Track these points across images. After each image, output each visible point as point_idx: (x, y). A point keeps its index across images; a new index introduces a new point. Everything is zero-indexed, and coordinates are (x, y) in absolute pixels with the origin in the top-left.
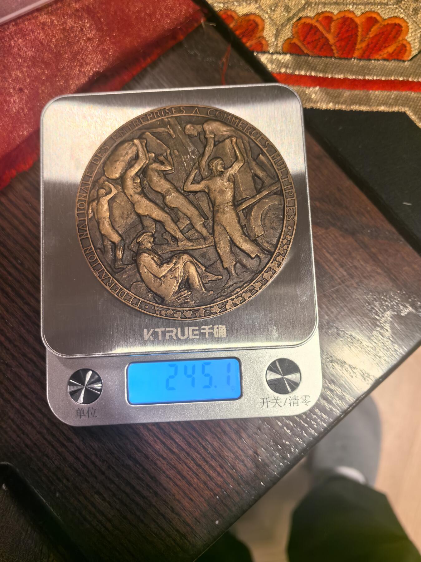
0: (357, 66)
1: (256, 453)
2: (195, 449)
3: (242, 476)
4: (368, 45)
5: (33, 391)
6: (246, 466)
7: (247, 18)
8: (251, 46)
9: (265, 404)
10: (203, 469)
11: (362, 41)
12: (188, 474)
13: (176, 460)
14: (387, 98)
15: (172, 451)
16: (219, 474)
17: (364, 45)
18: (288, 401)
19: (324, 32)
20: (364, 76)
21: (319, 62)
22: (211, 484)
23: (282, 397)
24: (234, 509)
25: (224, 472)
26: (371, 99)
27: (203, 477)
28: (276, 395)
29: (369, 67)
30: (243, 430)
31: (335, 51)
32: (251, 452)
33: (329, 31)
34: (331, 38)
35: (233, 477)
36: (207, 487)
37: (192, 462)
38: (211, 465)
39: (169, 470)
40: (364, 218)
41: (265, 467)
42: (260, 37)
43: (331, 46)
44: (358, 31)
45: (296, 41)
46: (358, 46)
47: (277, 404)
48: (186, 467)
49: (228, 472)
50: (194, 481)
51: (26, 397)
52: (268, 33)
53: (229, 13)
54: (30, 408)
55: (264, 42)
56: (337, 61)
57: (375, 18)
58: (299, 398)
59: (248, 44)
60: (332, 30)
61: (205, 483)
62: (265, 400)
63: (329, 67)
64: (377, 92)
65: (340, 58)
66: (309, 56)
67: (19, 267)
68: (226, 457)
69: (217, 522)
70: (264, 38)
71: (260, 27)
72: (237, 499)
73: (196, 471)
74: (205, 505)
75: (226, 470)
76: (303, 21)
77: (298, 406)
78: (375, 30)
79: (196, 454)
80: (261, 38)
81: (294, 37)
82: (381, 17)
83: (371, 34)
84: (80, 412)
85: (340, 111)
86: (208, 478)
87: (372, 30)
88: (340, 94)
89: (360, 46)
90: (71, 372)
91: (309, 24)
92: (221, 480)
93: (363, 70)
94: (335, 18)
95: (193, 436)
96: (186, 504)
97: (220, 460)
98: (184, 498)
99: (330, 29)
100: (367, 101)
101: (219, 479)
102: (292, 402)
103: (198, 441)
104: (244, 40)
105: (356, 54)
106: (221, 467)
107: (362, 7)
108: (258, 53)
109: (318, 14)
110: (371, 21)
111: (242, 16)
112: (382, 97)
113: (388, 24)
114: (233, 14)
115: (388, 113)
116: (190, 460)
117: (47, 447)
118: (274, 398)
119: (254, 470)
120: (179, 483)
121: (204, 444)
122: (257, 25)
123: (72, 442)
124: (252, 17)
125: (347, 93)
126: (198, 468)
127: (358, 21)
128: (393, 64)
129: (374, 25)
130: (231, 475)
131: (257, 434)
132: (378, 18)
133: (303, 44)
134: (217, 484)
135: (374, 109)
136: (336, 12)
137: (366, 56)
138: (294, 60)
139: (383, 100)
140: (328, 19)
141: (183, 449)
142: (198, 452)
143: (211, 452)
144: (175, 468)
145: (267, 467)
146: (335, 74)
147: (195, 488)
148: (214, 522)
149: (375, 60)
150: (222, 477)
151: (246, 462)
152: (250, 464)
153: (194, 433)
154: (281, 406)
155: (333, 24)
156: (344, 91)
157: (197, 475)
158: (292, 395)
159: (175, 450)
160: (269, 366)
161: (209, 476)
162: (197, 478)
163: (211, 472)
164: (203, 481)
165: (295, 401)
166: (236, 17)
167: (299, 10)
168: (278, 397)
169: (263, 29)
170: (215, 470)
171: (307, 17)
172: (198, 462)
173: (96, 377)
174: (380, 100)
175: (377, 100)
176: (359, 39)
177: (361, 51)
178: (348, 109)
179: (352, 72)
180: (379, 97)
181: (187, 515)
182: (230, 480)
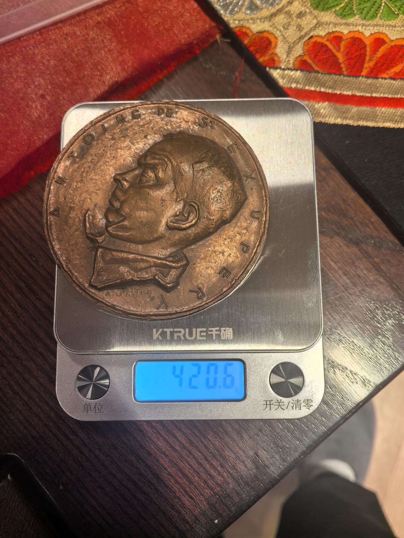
0: (365, 84)
1: (256, 454)
2: (196, 447)
3: (242, 477)
4: (376, 63)
5: (41, 384)
6: (246, 466)
7: (261, 35)
8: (264, 61)
9: (268, 406)
10: (204, 468)
11: (370, 60)
12: (189, 472)
13: (178, 457)
14: (393, 115)
15: (175, 448)
16: (219, 473)
17: (372, 64)
18: (291, 404)
19: (334, 51)
20: (372, 93)
21: (328, 79)
22: (211, 483)
23: (285, 400)
24: (233, 509)
25: (225, 472)
26: (378, 115)
27: (204, 476)
28: (279, 398)
29: (376, 85)
30: (245, 430)
31: (344, 69)
32: (251, 453)
33: (339, 50)
34: (341, 57)
35: (233, 478)
36: (208, 486)
37: (194, 460)
38: (212, 465)
39: (171, 467)
40: (368, 229)
41: (265, 469)
42: (272, 54)
43: (340, 64)
44: (366, 51)
45: (307, 58)
46: (366, 65)
47: (280, 407)
48: (187, 465)
49: (229, 472)
50: (195, 479)
51: (34, 389)
52: (280, 50)
53: (244, 30)
54: (37, 400)
55: (276, 58)
56: (345, 78)
57: (383, 39)
58: (302, 402)
59: (261, 60)
60: (342, 50)
61: (205, 482)
62: (268, 403)
63: (338, 84)
64: (383, 109)
65: (349, 76)
66: (319, 73)
67: (34, 264)
68: (227, 457)
69: (216, 521)
70: (276, 54)
71: (273, 44)
72: (236, 499)
73: (197, 470)
74: (205, 504)
75: (227, 470)
76: (313, 40)
77: (300, 409)
78: (382, 50)
79: (197, 452)
80: (273, 55)
81: (305, 55)
82: (389, 38)
83: (379, 54)
84: (87, 408)
85: (348, 126)
86: (209, 477)
87: (380, 50)
88: (348, 110)
89: (368, 65)
90: (80, 368)
91: (319, 43)
92: (222, 479)
93: (370, 89)
94: (344, 38)
95: (196, 436)
96: (187, 502)
97: (221, 460)
98: (184, 496)
99: (340, 48)
100: (374, 117)
101: (220, 478)
102: (295, 405)
103: (201, 440)
104: (257, 56)
105: (364, 72)
106: (222, 466)
107: (372, 28)
108: (270, 68)
109: (329, 33)
110: (379, 42)
111: (256, 33)
112: (388, 114)
113: (395, 45)
114: (248, 31)
115: (393, 129)
116: (192, 458)
117: (53, 439)
118: (277, 401)
119: (254, 471)
120: (179, 480)
121: (205, 443)
122: (269, 43)
123: (77, 436)
124: (265, 35)
125: (355, 109)
126: (199, 466)
127: (368, 42)
128: (400, 83)
129: (382, 46)
130: (231, 474)
131: (258, 435)
132: (386, 39)
133: (314, 62)
134: (217, 483)
135: (381, 125)
136: (346, 32)
137: (374, 74)
138: (305, 76)
139: (389, 117)
140: (337, 39)
141: (184, 447)
142: (200, 451)
143: (212, 451)
144: (176, 465)
145: (267, 469)
146: (344, 90)
147: (195, 487)
148: (212, 521)
149: (382, 78)
150: (223, 476)
151: (246, 463)
152: (250, 464)
153: (196, 432)
154: (284, 409)
155: (343, 44)
156: (352, 107)
157: (199, 474)
158: (295, 398)
159: (177, 448)
160: (274, 369)
161: (210, 475)
162: (198, 476)
163: (212, 471)
164: (204, 480)
165: (297, 405)
166: (250, 35)
167: (311, 29)
168: (281, 400)
169: (276, 46)
170: (216, 469)
171: (318, 36)
172: (200, 460)
173: (104, 373)
174: (386, 117)
175: (383, 116)
176: (367, 58)
177: (368, 70)
178: (356, 124)
179: (359, 89)
180: (385, 113)
181: (186, 513)
182: (230, 480)
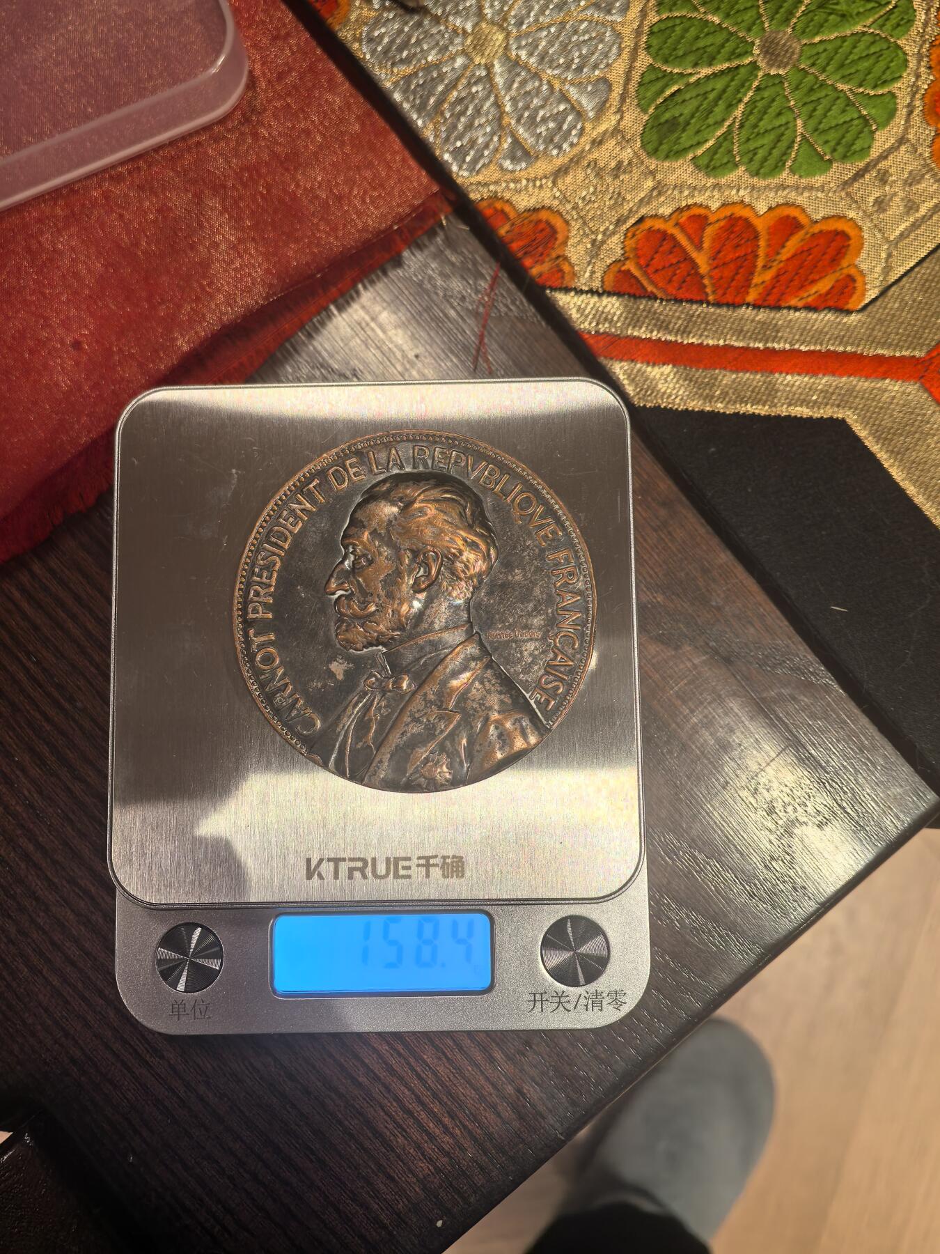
0: (753, 321)
1: (519, 1091)
2: (401, 1078)
3: (490, 1136)
4: (778, 276)
5: (88, 954)
6: (499, 1115)
7: (534, 217)
8: (540, 275)
9: (538, 1004)
10: (416, 1120)
11: (765, 267)
12: (386, 1127)
13: (364, 1099)
14: (810, 389)
15: (357, 1080)
16: (446, 1130)
17: (768, 276)
18: (583, 1001)
19: (689, 248)
20: (767, 342)
21: (676, 311)
22: (428, 1147)
23: (572, 991)
24: (472, 1200)
25: (458, 1126)
26: (777, 391)
27: (416, 1134)
28: (560, 987)
29: (776, 324)
30: (497, 1044)
31: (709, 290)
32: (510, 1089)
33: (699, 247)
34: (702, 261)
35: (475, 1139)
36: (423, 1154)
37: (395, 1104)
38: (431, 1112)
39: (349, 1118)
40: (752, 630)
41: (537, 1120)
42: (558, 257)
43: (702, 277)
44: (758, 246)
45: (630, 266)
46: (757, 279)
47: (561, 1008)
48: (382, 1114)
49: (465, 1127)
50: (397, 1142)
51: (73, 964)
52: (576, 251)
53: (499, 205)
54: (80, 985)
55: (566, 268)
56: (712, 310)
57: (794, 218)
58: (604, 995)
59: (535, 271)
60: (706, 245)
61: (419, 1147)
62: (538, 997)
63: (696, 322)
64: (789, 377)
65: (718, 304)
66: (656, 298)
67: (67, 706)
68: (463, 1098)
69: (439, 1224)
70: (566, 259)
71: (560, 237)
72: (479, 1180)
73: (402, 1123)
74: (417, 1189)
75: (460, 1121)
76: (648, 224)
77: (601, 1010)
78: (793, 245)
79: (402, 1088)
80: (561, 259)
81: (627, 259)
82: (808, 216)
83: (786, 253)
84: (178, 1009)
85: (714, 415)
86: (426, 1138)
87: (789, 244)
88: (716, 379)
89: (762, 277)
90: (163, 930)
91: (659, 230)
92: (451, 1141)
93: (765, 331)
94: (712, 219)
95: (400, 1054)
96: (382, 1186)
97: (449, 1103)
98: (376, 1175)
99: (701, 242)
100: (769, 395)
101: (447, 1138)
102: (590, 1002)
103: (408, 1064)
104: (528, 262)
105: (752, 296)
106: (452, 1116)
107: (772, 195)
108: (553, 289)
109: (679, 210)
110: (787, 225)
111: (525, 211)
112: (799, 387)
113: (821, 232)
114: (507, 209)
115: (810, 419)
116: (391, 1100)
117: (113, 1064)
118: (555, 994)
119: (516, 1124)
120: (367, 1144)
121: (418, 1069)
122: (554, 232)
123: (162, 1057)
124: (544, 215)
125: (727, 378)
126: (405, 1116)
127: (760, 225)
128: (826, 318)
129: (792, 234)
130: (470, 1132)
131: (524, 1055)
132: (803, 219)
133: (646, 274)
134: (441, 1149)
135: (784, 411)
136: (714, 205)
137: (772, 301)
138: (626, 306)
139: (801, 394)
140: (696, 220)
141: (377, 1078)
142: (407, 1086)
143: (432, 1086)
144: (361, 1114)
145: (540, 1120)
146: (707, 337)
147: (398, 1157)
148: (433, 1222)
149: (789, 308)
150: (452, 1135)
151: (500, 1108)
152: (507, 1113)
153: (400, 1048)
154: (569, 1011)
155: (709, 232)
156: (723, 372)
157: (406, 1132)
158: (592, 987)
159: (362, 1079)
160: (545, 937)
161: (428, 1134)
162: (403, 1136)
163: (431, 1125)
164: (415, 1143)
165: (596, 1001)
166: (512, 215)
167: (641, 200)
168: (563, 992)
169: (565, 243)
170: (439, 1121)
171: (656, 216)
172: (407, 1104)
173: (212, 938)
174: (795, 394)
175: (790, 391)
176: (760, 263)
177: (760, 289)
178: (730, 410)
179: (739, 332)
180: (793, 385)
181: (381, 1208)
182: (467, 1143)
